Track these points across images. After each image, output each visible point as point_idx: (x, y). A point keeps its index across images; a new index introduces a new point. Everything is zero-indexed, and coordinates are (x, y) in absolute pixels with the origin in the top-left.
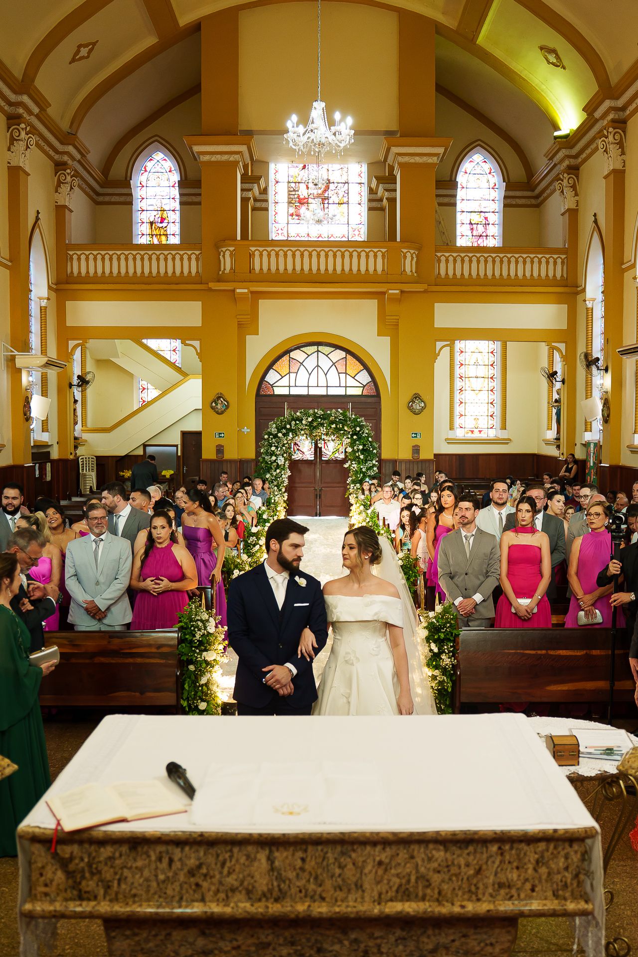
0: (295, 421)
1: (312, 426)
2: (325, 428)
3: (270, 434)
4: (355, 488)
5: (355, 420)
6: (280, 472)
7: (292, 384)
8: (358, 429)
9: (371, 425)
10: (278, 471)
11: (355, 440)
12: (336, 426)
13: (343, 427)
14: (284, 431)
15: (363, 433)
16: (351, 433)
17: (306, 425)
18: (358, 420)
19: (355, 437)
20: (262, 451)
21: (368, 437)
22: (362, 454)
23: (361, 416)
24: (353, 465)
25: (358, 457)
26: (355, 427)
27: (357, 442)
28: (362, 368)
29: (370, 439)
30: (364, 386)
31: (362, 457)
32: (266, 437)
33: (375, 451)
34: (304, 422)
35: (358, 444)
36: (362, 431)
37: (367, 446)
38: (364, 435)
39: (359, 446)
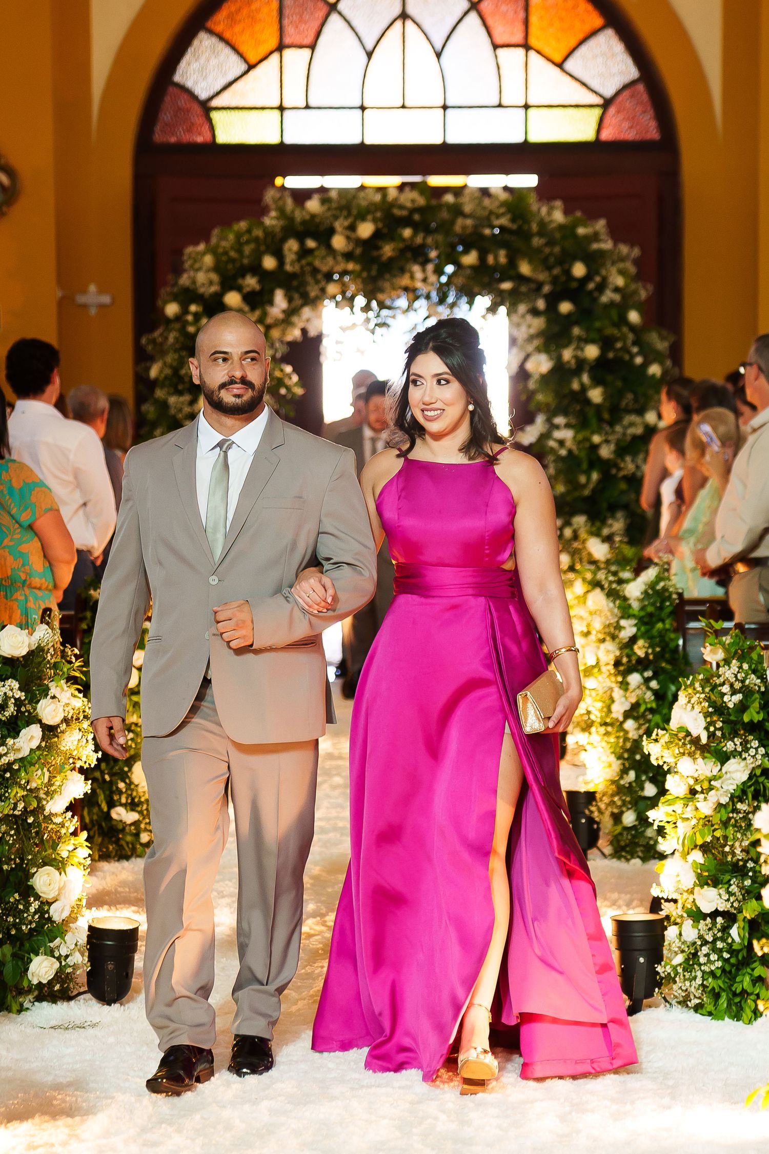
0: (301, 239)
1: (376, 260)
2: (430, 267)
3: (187, 296)
4: (568, 532)
5: (567, 231)
7: (294, 98)
8: (579, 270)
9: (636, 252)
11: (568, 321)
12: (482, 258)
13: (512, 263)
14: (251, 282)
15: (601, 287)
16: (547, 289)
17: (348, 256)
18: (581, 231)
19: (565, 307)
20: (154, 372)
21: (622, 309)
22: (597, 381)
23: (591, 216)
24: (558, 434)
25: (581, 397)
26: (567, 259)
27: (576, 331)
28: (598, 21)
29: (634, 317)
30: (607, 104)
31: (596, 395)
32: (172, 309)
33: (655, 370)
34: (339, 242)
35: (580, 339)
36: (598, 279)
37: (619, 345)
38: (604, 299)
39: (582, 345)
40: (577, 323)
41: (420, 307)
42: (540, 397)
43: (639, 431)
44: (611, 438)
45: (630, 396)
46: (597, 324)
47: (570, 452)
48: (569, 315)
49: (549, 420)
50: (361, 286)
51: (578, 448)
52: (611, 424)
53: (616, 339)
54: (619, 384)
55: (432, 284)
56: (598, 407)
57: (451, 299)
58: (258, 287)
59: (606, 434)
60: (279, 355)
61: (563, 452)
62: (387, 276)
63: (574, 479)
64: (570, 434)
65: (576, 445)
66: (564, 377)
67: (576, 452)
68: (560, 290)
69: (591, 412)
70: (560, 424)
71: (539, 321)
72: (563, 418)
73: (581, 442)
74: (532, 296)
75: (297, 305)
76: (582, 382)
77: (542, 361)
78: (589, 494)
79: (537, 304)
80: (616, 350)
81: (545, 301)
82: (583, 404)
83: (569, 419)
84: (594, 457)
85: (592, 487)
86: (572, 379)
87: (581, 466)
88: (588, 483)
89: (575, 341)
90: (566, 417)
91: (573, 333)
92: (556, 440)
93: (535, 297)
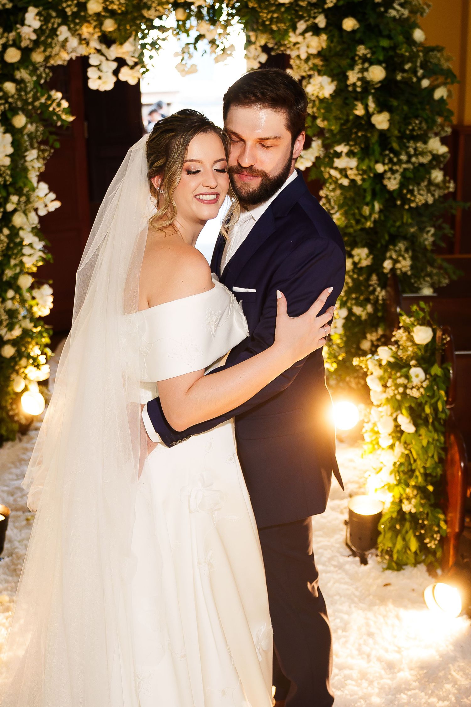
11: (353, 38)
16: (328, 2)
19: (349, 24)
21: (407, 26)
22: (382, 107)
24: (339, 163)
25: (365, 123)
27: (361, 50)
29: (419, 35)
31: (381, 121)
33: (441, 93)
35: (364, 59)
37: (407, 67)
39: (366, 65)
40: (361, 42)
41: (192, 27)
42: (320, 123)
43: (425, 160)
44: (395, 168)
45: (417, 122)
46: (385, 43)
47: (353, 181)
48: (353, 33)
49: (327, 147)
51: (363, 180)
52: (397, 154)
53: (406, 60)
54: (405, 108)
56: (383, 134)
57: (224, 17)
58: (9, 6)
59: (391, 161)
60: (42, 81)
61: (345, 182)
63: (356, 211)
64: (353, 163)
65: (359, 174)
66: (347, 102)
67: (360, 182)
68: (343, 6)
69: (374, 139)
70: (342, 152)
71: (319, 39)
72: (345, 145)
73: (364, 172)
74: (312, 12)
75: (53, 24)
76: (366, 107)
77: (323, 84)
78: (372, 226)
79: (317, 21)
80: (404, 71)
81: (326, 17)
82: (366, 130)
83: (353, 148)
84: (378, 188)
85: (375, 218)
86: (356, 103)
87: (364, 197)
88: (371, 215)
89: (360, 61)
90: (348, 144)
91: (358, 53)
92: (336, 168)
93: (315, 13)
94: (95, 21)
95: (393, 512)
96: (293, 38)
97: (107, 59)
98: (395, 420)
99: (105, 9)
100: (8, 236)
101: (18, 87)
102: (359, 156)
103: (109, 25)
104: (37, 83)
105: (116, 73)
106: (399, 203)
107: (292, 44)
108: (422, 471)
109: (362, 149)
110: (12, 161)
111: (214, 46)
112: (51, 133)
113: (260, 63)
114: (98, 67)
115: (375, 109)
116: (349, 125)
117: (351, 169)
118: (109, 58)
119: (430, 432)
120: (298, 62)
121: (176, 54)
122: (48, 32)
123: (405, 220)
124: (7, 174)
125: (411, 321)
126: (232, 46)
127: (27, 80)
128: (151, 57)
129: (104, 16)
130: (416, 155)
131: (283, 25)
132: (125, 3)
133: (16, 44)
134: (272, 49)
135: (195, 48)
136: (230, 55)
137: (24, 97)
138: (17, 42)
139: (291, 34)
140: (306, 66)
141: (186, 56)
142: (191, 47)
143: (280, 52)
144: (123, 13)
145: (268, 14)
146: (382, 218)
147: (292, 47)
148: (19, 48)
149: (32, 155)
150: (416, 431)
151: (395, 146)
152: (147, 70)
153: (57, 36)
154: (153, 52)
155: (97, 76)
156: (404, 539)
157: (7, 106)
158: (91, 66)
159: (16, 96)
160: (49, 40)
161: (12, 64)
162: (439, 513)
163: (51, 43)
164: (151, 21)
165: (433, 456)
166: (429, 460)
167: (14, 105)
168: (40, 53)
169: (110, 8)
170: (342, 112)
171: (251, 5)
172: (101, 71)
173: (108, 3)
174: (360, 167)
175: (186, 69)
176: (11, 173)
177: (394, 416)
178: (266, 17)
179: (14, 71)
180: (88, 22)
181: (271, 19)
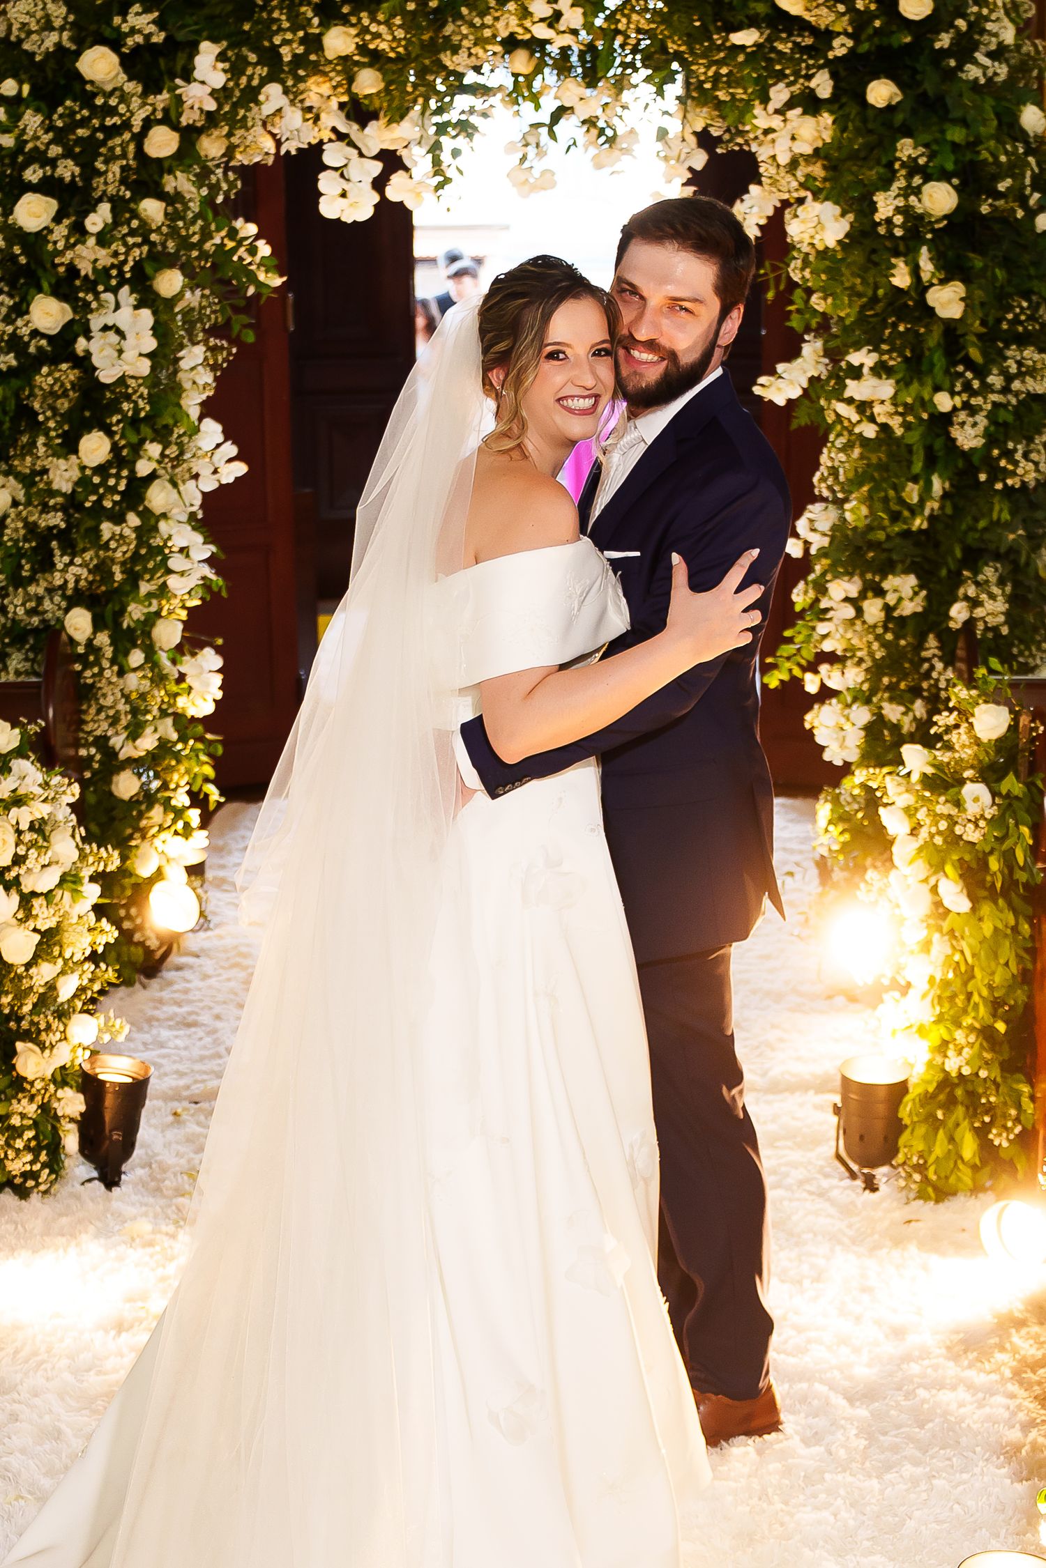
6: (121, 459)
10: (95, 448)
11: (888, 123)
14: (141, 24)
15: (965, 48)
16: (840, 47)
19: (881, 92)
21: (1008, 99)
22: (951, 270)
24: (854, 389)
25: (912, 304)
29: (1033, 119)
31: (947, 300)
35: (913, 168)
36: (961, 24)
37: (1003, 186)
38: (972, 72)
39: (917, 181)
40: (906, 131)
41: (545, 87)
42: (817, 302)
45: (1025, 304)
46: (956, 134)
47: (885, 428)
48: (890, 108)
49: (833, 355)
50: (400, 34)
51: (907, 426)
52: (981, 373)
54: (999, 273)
55: (575, 32)
56: (950, 327)
58: (159, 38)
59: (967, 387)
60: (220, 199)
61: (870, 431)
62: (464, 11)
63: (891, 493)
64: (886, 389)
65: (897, 413)
66: (875, 258)
67: (899, 432)
68: (868, 53)
69: (934, 338)
70: (862, 365)
71: (818, 123)
72: (870, 351)
73: (909, 409)
74: (803, 65)
75: (251, 78)
76: (915, 271)
77: (823, 218)
78: (925, 526)
79: (813, 84)
80: (998, 195)
81: (833, 76)
82: (917, 321)
83: (886, 357)
84: (939, 444)
85: (932, 510)
86: (893, 261)
87: (910, 463)
88: (922, 501)
89: (903, 172)
90: (876, 349)
91: (898, 154)
92: (850, 401)
93: (808, 67)
94: (338, 73)
95: (929, 1082)
96: (761, 118)
97: (361, 155)
98: (934, 890)
99: (362, 49)
100: (136, 529)
101: (170, 209)
102: (900, 376)
103: (368, 82)
104: (209, 202)
105: (379, 184)
106: (983, 477)
107: (759, 132)
108: (985, 993)
109: (906, 360)
110: (153, 368)
111: (594, 132)
112: (236, 310)
113: (691, 169)
114: (341, 171)
115: (933, 274)
116: (879, 307)
117: (882, 402)
118: (365, 151)
119: (1001, 911)
120: (773, 170)
121: (510, 148)
122: (237, 93)
123: (995, 516)
124: (141, 396)
125: (971, 697)
126: (632, 131)
127: (188, 196)
128: (456, 153)
129: (357, 63)
130: (1020, 375)
131: (740, 91)
132: (405, 38)
133: (169, 119)
134: (719, 140)
135: (552, 135)
136: (626, 151)
137: (184, 233)
138: (173, 115)
139: (758, 110)
140: (789, 178)
141: (531, 151)
142: (544, 131)
143: (737, 148)
144: (399, 58)
145: (708, 67)
146: (949, 511)
147: (761, 137)
148: (175, 127)
149: (193, 356)
150: (973, 909)
151: (975, 354)
152: (447, 181)
153: (258, 103)
154: (461, 142)
155: (340, 191)
156: (951, 1139)
157: (145, 249)
158: (326, 168)
159: (165, 229)
160: (242, 112)
161: (159, 161)
162: (1019, 1082)
163: (245, 117)
164: (460, 76)
165: (1007, 964)
166: (1000, 970)
167: (159, 248)
168: (219, 137)
169: (372, 46)
170: (864, 282)
171: (672, 47)
172: (348, 180)
173: (368, 37)
174: (899, 400)
175: (532, 180)
176: (149, 394)
177: (932, 881)
178: (705, 73)
179: (161, 177)
180: (325, 74)
181: (716, 78)
